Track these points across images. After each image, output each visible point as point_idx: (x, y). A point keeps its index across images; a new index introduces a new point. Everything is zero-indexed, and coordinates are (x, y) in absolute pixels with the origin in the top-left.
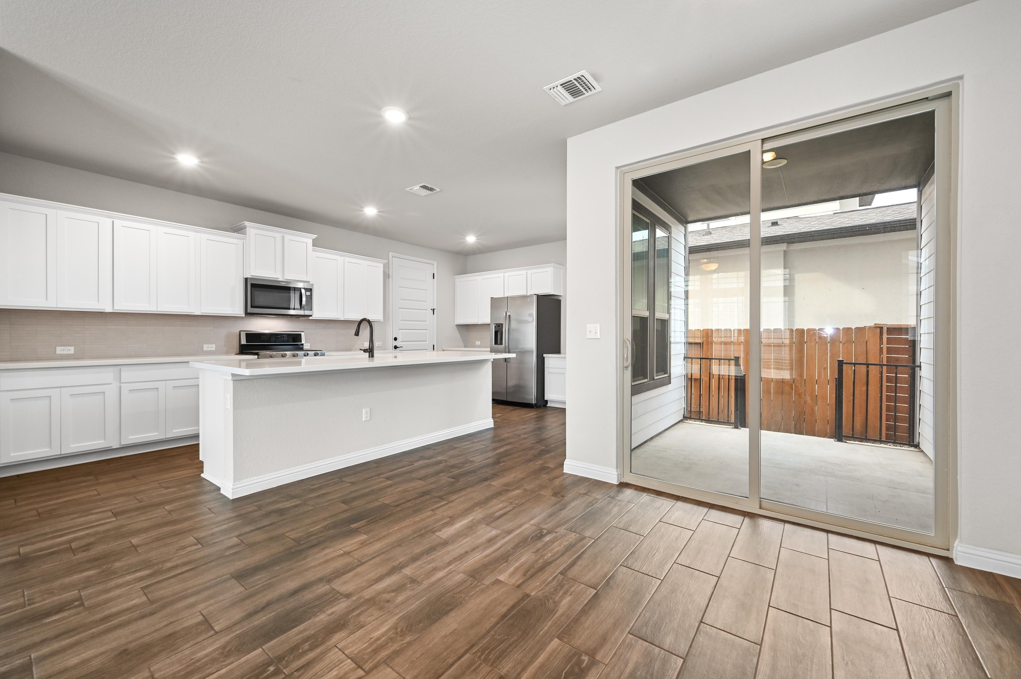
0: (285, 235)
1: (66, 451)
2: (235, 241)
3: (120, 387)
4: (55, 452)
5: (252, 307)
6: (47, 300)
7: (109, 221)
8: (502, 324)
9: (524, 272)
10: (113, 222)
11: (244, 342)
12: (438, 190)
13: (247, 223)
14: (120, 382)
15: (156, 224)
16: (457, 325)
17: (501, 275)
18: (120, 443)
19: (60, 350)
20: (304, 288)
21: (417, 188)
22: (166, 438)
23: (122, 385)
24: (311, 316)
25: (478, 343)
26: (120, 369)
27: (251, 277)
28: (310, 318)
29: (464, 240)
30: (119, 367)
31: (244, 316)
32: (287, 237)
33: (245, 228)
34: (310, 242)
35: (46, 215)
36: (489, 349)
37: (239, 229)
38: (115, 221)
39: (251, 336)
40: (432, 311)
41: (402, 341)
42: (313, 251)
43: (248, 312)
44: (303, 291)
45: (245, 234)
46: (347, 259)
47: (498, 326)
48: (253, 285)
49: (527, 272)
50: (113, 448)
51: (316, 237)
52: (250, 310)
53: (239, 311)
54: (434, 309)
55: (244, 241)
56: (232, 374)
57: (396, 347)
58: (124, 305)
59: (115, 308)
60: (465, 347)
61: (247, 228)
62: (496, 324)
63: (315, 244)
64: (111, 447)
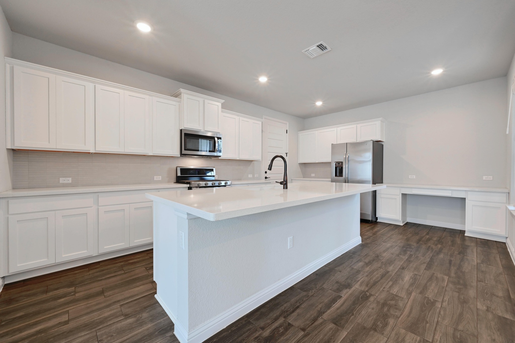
0: (205, 100)
1: (59, 260)
2: (174, 103)
3: (98, 209)
4: (51, 261)
5: (185, 150)
6: (49, 143)
7: (92, 85)
8: (342, 163)
9: (354, 126)
10: (95, 86)
11: (179, 174)
12: (329, 49)
13: (182, 90)
14: (98, 206)
15: (124, 89)
16: (299, 164)
17: (335, 129)
18: (98, 252)
19: (62, 180)
20: (217, 137)
21: (315, 47)
22: (130, 247)
23: (99, 207)
24: (220, 156)
25: (313, 175)
26: (98, 195)
27: (184, 129)
28: (220, 158)
29: (314, 105)
30: (97, 194)
31: (179, 156)
32: (206, 101)
33: (180, 94)
34: (220, 105)
35: (49, 78)
36: (330, 180)
37: (177, 95)
38: (97, 85)
39: (184, 171)
40: (286, 154)
41: (269, 174)
42: (222, 112)
43: (183, 153)
44: (216, 139)
45: (181, 98)
46: (241, 118)
47: (338, 164)
48: (186, 135)
49: (357, 126)
50: (93, 256)
51: (224, 102)
52: (184, 152)
53: (177, 153)
54: (287, 153)
55: (180, 103)
56: (187, 213)
57: (266, 178)
58: (102, 148)
59: (96, 150)
60: (304, 178)
61: (182, 94)
62: (337, 162)
63: (224, 106)
64: (92, 255)
